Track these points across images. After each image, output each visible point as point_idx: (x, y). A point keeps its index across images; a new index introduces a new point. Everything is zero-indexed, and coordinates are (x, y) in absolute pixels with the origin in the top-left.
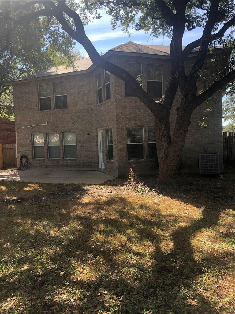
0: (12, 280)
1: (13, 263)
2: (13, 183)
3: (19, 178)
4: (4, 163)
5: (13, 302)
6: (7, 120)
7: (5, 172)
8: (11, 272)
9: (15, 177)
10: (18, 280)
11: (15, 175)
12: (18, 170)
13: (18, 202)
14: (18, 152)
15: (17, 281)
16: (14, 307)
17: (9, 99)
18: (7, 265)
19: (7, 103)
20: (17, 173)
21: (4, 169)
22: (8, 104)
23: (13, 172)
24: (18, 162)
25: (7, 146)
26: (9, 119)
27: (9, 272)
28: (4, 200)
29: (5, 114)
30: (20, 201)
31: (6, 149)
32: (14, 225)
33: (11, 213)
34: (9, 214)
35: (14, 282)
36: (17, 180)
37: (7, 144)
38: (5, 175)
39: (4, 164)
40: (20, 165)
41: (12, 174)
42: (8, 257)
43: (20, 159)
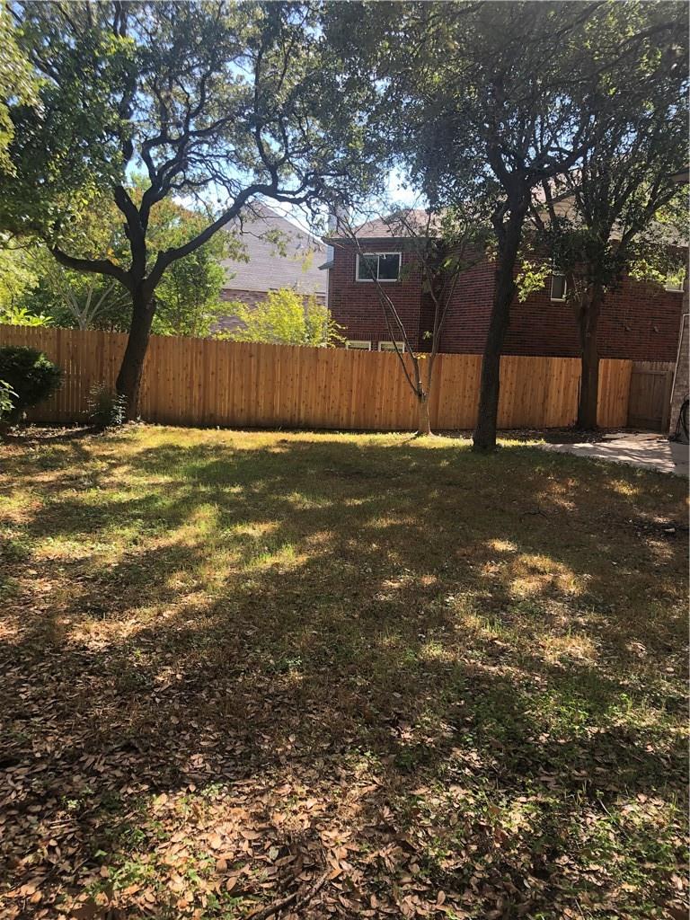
0: (650, 748)
1: (655, 703)
2: (654, 475)
3: (671, 465)
4: (628, 413)
5: (653, 810)
6: (658, 288)
7: (629, 440)
8: (648, 726)
9: (659, 461)
10: (669, 756)
11: (660, 455)
12: (671, 439)
13: (668, 533)
14: (680, 386)
15: (667, 759)
16: (656, 826)
17: (676, 226)
18: (637, 703)
19: (666, 239)
20: (667, 450)
21: (627, 432)
22: (671, 241)
23: (655, 445)
24: (673, 417)
25: (646, 365)
26: (665, 286)
27: (643, 724)
28: (627, 519)
29: (655, 272)
30: (673, 533)
31: (640, 374)
32: (656, 596)
33: (648, 560)
34: (642, 561)
35: (656, 758)
36: (667, 470)
37: (644, 359)
38: (632, 450)
39: (628, 418)
40: (678, 427)
41: (651, 448)
42: (640, 679)
43: (682, 408)
